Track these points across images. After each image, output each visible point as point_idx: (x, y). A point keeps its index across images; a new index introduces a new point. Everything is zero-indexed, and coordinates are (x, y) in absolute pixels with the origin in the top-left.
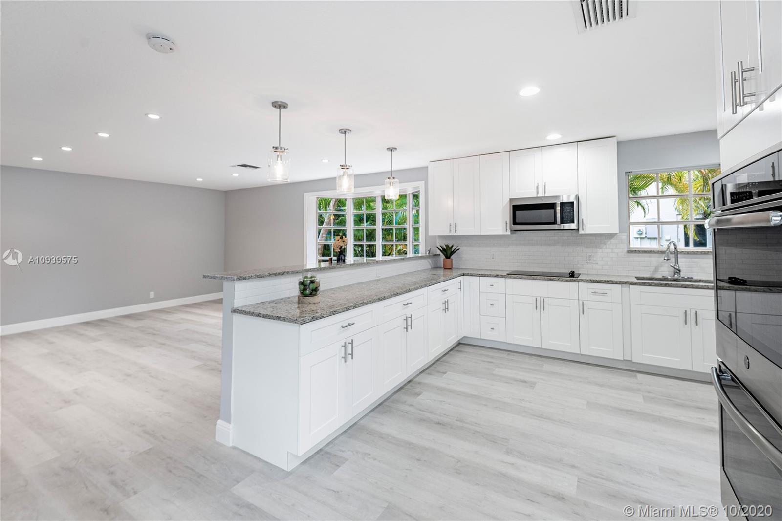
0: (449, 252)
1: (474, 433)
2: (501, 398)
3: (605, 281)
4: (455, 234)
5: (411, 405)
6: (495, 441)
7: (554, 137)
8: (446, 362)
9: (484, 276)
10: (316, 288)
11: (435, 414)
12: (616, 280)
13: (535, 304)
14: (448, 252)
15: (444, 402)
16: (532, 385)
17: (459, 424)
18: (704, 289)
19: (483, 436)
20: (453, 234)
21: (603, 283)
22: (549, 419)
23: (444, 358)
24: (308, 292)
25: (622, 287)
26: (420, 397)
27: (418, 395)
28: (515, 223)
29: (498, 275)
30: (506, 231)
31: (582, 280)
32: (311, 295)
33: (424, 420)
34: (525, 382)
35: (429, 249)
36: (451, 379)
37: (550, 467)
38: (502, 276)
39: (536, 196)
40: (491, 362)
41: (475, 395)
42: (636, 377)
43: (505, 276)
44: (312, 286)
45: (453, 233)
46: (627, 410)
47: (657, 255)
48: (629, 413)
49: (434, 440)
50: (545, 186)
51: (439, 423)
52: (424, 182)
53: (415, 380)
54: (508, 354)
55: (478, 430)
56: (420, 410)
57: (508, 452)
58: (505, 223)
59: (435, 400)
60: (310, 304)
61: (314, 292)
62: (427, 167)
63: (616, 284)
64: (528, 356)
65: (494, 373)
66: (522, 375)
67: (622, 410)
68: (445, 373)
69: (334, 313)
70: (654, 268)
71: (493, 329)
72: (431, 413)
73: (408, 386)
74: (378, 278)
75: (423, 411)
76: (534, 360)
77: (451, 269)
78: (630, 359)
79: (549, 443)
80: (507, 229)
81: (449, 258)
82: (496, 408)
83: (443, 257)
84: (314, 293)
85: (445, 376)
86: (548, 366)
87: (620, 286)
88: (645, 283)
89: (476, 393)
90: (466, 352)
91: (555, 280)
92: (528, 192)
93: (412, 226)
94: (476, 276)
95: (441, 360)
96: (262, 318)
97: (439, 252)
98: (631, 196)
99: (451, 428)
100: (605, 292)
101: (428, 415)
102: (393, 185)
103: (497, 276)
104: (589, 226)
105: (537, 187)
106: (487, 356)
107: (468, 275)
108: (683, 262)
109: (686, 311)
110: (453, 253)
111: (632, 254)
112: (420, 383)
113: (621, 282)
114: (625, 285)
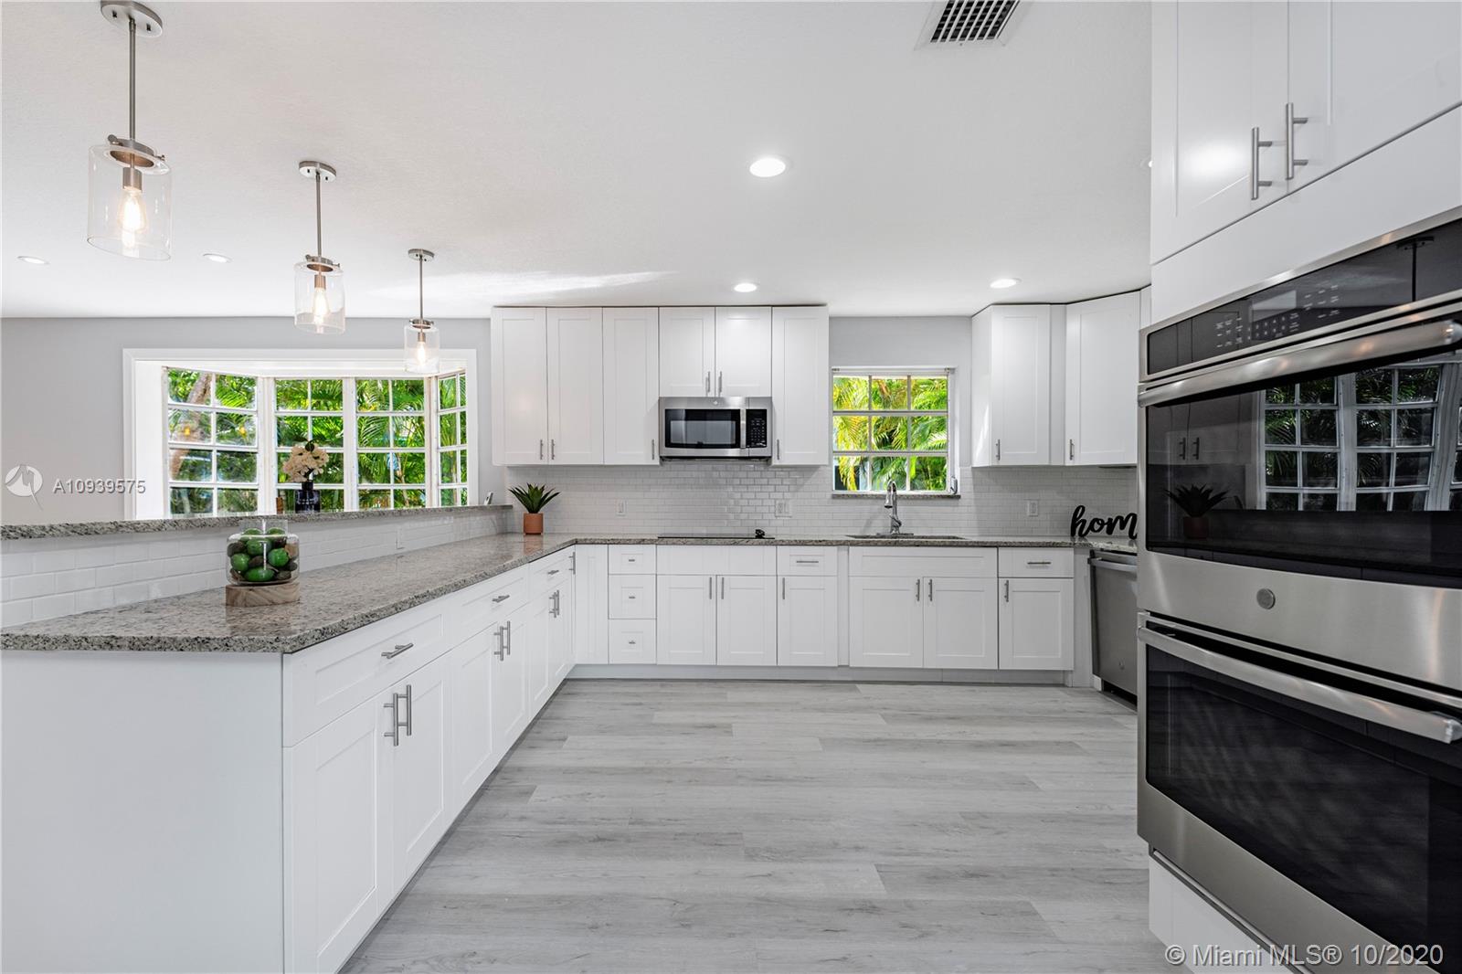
0: (537, 500)
1: (675, 839)
2: (690, 763)
3: (816, 541)
4: (552, 463)
5: (522, 818)
6: (719, 843)
7: (745, 288)
8: (558, 718)
9: (617, 542)
10: (290, 560)
11: (585, 823)
12: (831, 539)
13: (708, 588)
14: (534, 501)
15: (589, 794)
16: (727, 729)
17: (639, 828)
18: (940, 546)
19: (694, 840)
20: (546, 463)
21: (813, 545)
22: (781, 780)
23: (548, 711)
24: (264, 572)
25: (838, 550)
26: (533, 798)
27: (527, 793)
28: (669, 444)
29: (644, 540)
30: (653, 458)
31: (783, 541)
32: (274, 580)
33: (566, 842)
34: (713, 726)
35: (489, 494)
36: (580, 749)
37: (828, 861)
38: (652, 542)
39: (704, 396)
40: (641, 704)
41: (642, 769)
42: (856, 689)
43: (656, 540)
44: (277, 555)
45: (547, 461)
46: (875, 741)
47: (870, 501)
48: (878, 743)
49: (605, 875)
50: (720, 378)
51: (599, 839)
52: (475, 351)
53: (507, 764)
54: (662, 686)
55: (680, 831)
56: (548, 823)
57: (752, 855)
58: (651, 444)
59: (569, 796)
60: (274, 604)
61: (284, 571)
62: (489, 319)
63: (832, 545)
64: (695, 683)
65: (654, 721)
66: (701, 717)
67: (869, 741)
68: (564, 739)
69: (371, 619)
70: (865, 521)
71: (632, 643)
72: (573, 822)
73: (498, 781)
74: (400, 551)
75: (555, 823)
76: (706, 689)
77: (539, 534)
78: (846, 664)
79: (804, 820)
80: (653, 456)
81: (535, 511)
82: (690, 781)
83: (520, 509)
84: (282, 575)
85: (565, 745)
86: (734, 695)
87: (835, 548)
88: (869, 542)
89: (641, 764)
90: (586, 694)
91: (741, 545)
92: (690, 388)
93: (438, 448)
94: (601, 544)
95: (544, 716)
96: (126, 652)
97: (511, 500)
98: (835, 409)
99: (629, 841)
100: (816, 559)
101: (570, 828)
102: (424, 340)
103: (641, 542)
104: (786, 452)
105: (708, 380)
106: (627, 694)
107: (585, 542)
108: (903, 511)
109: (919, 581)
110: (543, 502)
111: (838, 501)
112: (520, 770)
113: (837, 541)
114: (842, 547)
